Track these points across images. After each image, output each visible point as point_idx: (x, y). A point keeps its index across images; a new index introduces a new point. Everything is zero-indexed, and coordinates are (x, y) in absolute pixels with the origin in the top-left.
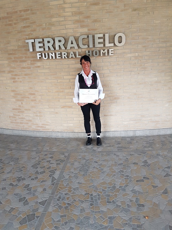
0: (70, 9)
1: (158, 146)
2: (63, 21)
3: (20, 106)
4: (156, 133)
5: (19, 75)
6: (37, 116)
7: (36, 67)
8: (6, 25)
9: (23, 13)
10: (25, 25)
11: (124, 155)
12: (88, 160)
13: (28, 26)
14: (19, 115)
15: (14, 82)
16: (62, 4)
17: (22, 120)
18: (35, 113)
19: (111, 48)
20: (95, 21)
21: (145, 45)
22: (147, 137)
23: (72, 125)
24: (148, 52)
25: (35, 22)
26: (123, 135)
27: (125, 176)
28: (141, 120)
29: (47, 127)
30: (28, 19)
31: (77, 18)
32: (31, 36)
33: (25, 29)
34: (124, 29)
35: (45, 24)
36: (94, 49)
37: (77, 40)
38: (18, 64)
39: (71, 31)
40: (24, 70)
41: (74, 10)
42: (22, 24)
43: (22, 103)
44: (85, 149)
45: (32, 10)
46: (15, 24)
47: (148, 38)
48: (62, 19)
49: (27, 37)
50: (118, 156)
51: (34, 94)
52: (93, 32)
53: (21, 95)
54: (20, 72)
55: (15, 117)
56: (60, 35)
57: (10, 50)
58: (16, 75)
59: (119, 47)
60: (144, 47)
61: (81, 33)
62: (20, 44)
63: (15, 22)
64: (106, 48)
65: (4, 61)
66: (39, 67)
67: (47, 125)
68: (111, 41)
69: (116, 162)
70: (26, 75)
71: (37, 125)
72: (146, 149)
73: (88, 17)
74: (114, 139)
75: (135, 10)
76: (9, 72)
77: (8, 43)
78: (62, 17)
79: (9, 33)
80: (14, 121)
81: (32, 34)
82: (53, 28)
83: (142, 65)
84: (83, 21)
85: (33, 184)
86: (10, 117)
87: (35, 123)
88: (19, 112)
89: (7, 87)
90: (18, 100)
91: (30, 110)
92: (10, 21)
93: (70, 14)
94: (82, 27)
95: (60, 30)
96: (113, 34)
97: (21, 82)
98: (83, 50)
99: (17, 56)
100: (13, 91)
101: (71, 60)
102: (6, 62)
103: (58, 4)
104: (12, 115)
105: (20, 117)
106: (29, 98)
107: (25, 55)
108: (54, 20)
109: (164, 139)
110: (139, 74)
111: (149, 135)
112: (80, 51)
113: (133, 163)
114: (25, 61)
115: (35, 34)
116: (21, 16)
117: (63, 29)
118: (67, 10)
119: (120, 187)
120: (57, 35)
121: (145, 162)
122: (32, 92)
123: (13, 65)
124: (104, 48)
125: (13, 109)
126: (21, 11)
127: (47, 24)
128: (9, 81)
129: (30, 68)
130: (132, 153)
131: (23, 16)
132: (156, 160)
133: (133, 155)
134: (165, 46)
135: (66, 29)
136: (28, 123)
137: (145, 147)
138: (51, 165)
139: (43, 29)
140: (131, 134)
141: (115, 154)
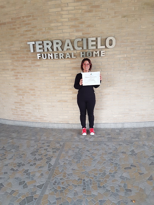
0: (67, 15)
1: (144, 137)
2: (60, 26)
3: (21, 100)
4: (142, 125)
5: (21, 73)
6: (36, 109)
7: (36, 66)
8: (10, 29)
9: (25, 19)
10: (27, 29)
11: (114, 145)
12: (81, 149)
13: (30, 30)
14: (20, 108)
15: (16, 78)
16: (61, 11)
17: (22, 113)
18: (34, 106)
19: (103, 49)
20: (89, 26)
21: (133, 47)
22: (134, 129)
23: (67, 117)
24: (135, 53)
25: (36, 27)
26: (113, 126)
27: (115, 164)
28: (129, 114)
29: (45, 118)
30: (30, 24)
31: (73, 23)
32: (32, 39)
33: (27, 33)
34: (114, 33)
35: (44, 28)
36: (87, 50)
37: (72, 43)
38: (20, 63)
39: (68, 35)
40: (26, 68)
41: (70, 16)
42: (24, 29)
43: (23, 97)
44: (79, 138)
45: (33, 16)
46: (18, 28)
47: (135, 42)
48: (59, 24)
49: (29, 40)
50: (108, 146)
51: (34, 90)
52: (87, 36)
53: (22, 90)
54: (22, 70)
55: (16, 110)
56: (58, 38)
57: (13, 51)
58: (18, 73)
59: (109, 49)
60: (132, 49)
61: (76, 36)
62: (22, 46)
63: (18, 26)
64: (98, 50)
65: (8, 60)
66: (39, 66)
67: (45, 117)
68: (103, 44)
69: (106, 151)
70: (27, 73)
71: (36, 116)
72: (133, 140)
73: (83, 23)
74: (104, 130)
75: (124, 17)
76: (13, 70)
77: (12, 45)
78: (60, 22)
79: (13, 36)
80: (16, 113)
81: (33, 37)
82: (52, 32)
83: (130, 65)
84: (78, 26)
85: (32, 169)
86: (12, 109)
87: (34, 115)
88: (20, 105)
89: (10, 83)
90: (20, 95)
91: (30, 103)
92: (14, 25)
93: (66, 20)
94: (77, 31)
95: (58, 33)
96: (104, 37)
97: (22, 79)
98: (78, 52)
99: (19, 56)
100: (15, 87)
101: (67, 60)
102: (10, 61)
103: (57, 11)
104: (14, 107)
105: (21, 109)
106: (29, 93)
107: (27, 55)
108: (53, 25)
109: (149, 131)
110: (127, 72)
111: (136, 127)
112: (75, 52)
113: (122, 152)
114: (26, 61)
115: (35, 37)
116: (24, 21)
117: (61, 33)
118: (64, 16)
119: (110, 173)
120: (55, 38)
121: (133, 151)
122: (33, 88)
123: (16, 64)
124: (97, 50)
125: (15, 103)
126: (23, 17)
127: (47, 28)
128: (12, 78)
129: (31, 67)
130: (120, 143)
131: (26, 21)
132: (142, 150)
133: (122, 145)
134: (151, 48)
135: (63, 33)
136: (28, 115)
137: (133, 138)
138: (48, 153)
139: (43, 33)
140: (120, 126)
141: (105, 144)
